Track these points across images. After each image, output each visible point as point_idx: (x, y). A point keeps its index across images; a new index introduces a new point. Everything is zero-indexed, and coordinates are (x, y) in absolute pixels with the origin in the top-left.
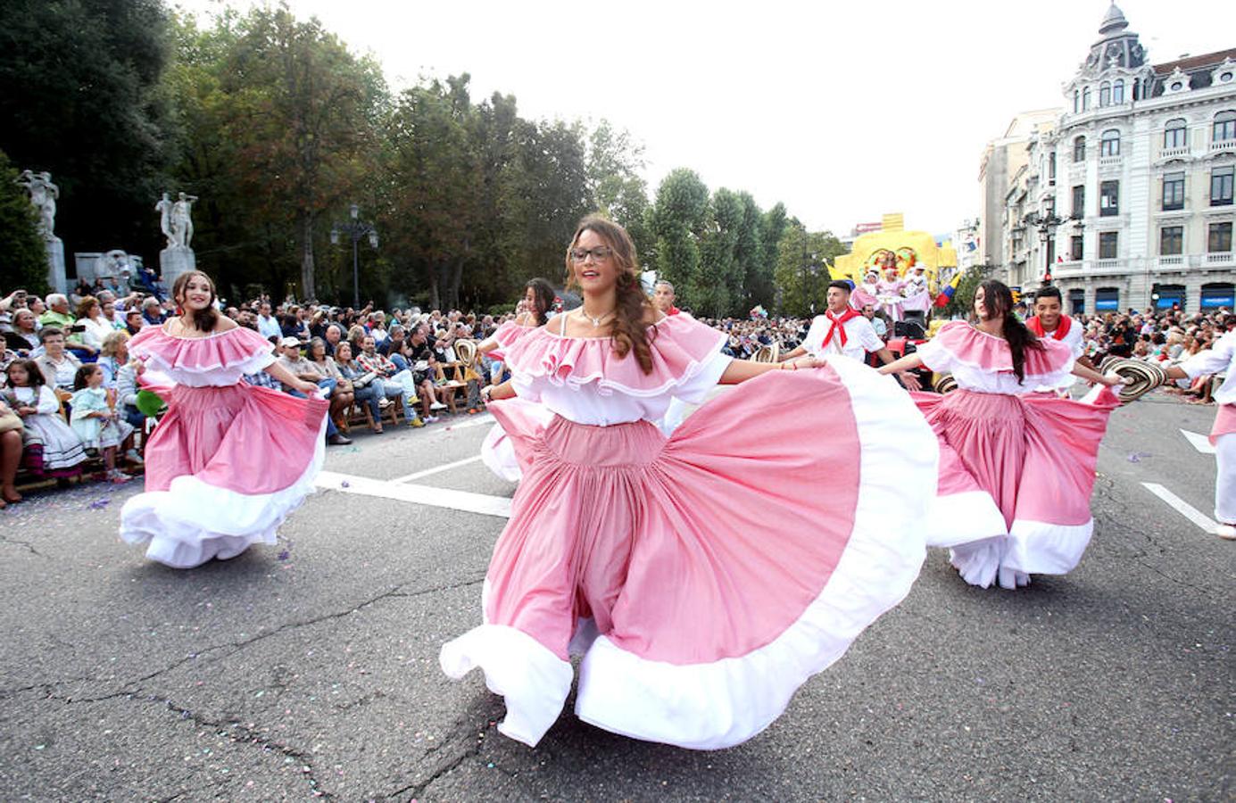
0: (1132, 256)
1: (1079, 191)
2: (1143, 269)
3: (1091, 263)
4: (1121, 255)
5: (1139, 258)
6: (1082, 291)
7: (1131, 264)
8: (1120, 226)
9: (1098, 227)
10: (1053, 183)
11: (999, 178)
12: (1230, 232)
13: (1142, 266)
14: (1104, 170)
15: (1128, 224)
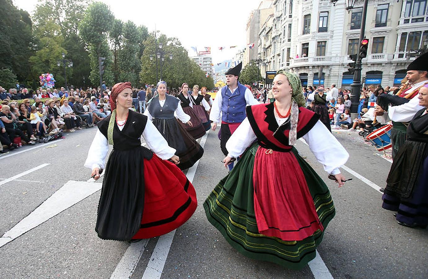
0: (333, 55)
1: (307, 18)
2: (338, 63)
3: (312, 59)
4: (327, 55)
5: (337, 56)
6: (307, 74)
7: (333, 59)
8: (328, 38)
9: (317, 38)
10: (290, 16)
11: (256, 25)
12: (383, 43)
13: (338, 61)
14: (322, 5)
15: (332, 37)
